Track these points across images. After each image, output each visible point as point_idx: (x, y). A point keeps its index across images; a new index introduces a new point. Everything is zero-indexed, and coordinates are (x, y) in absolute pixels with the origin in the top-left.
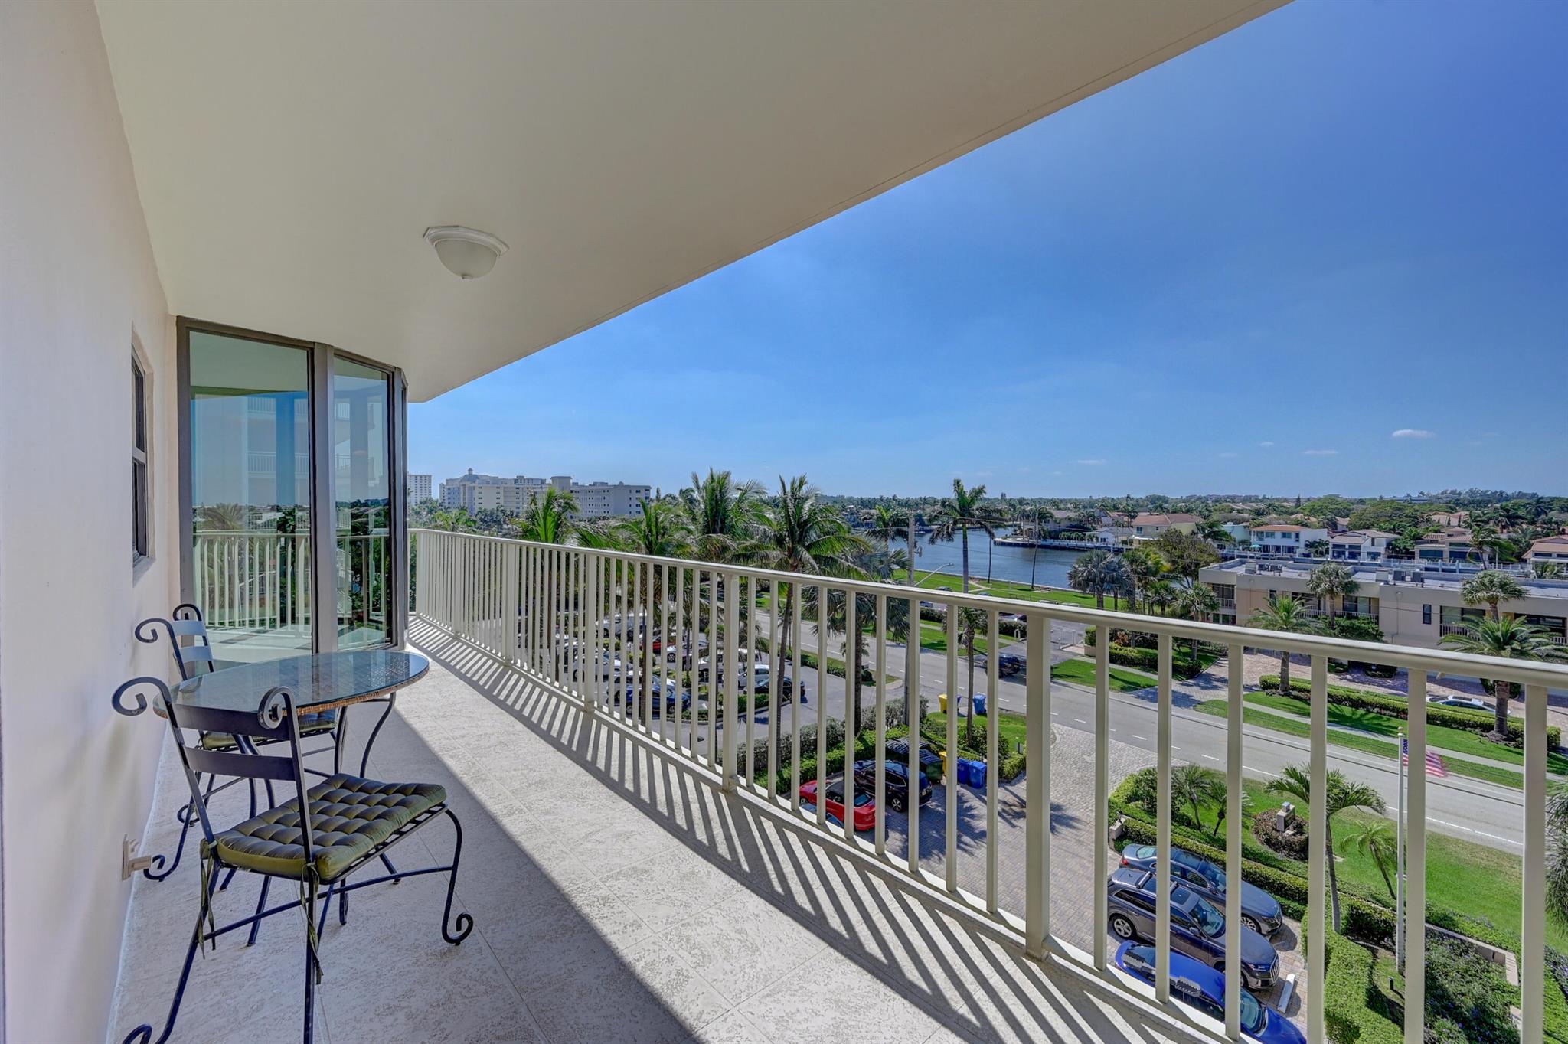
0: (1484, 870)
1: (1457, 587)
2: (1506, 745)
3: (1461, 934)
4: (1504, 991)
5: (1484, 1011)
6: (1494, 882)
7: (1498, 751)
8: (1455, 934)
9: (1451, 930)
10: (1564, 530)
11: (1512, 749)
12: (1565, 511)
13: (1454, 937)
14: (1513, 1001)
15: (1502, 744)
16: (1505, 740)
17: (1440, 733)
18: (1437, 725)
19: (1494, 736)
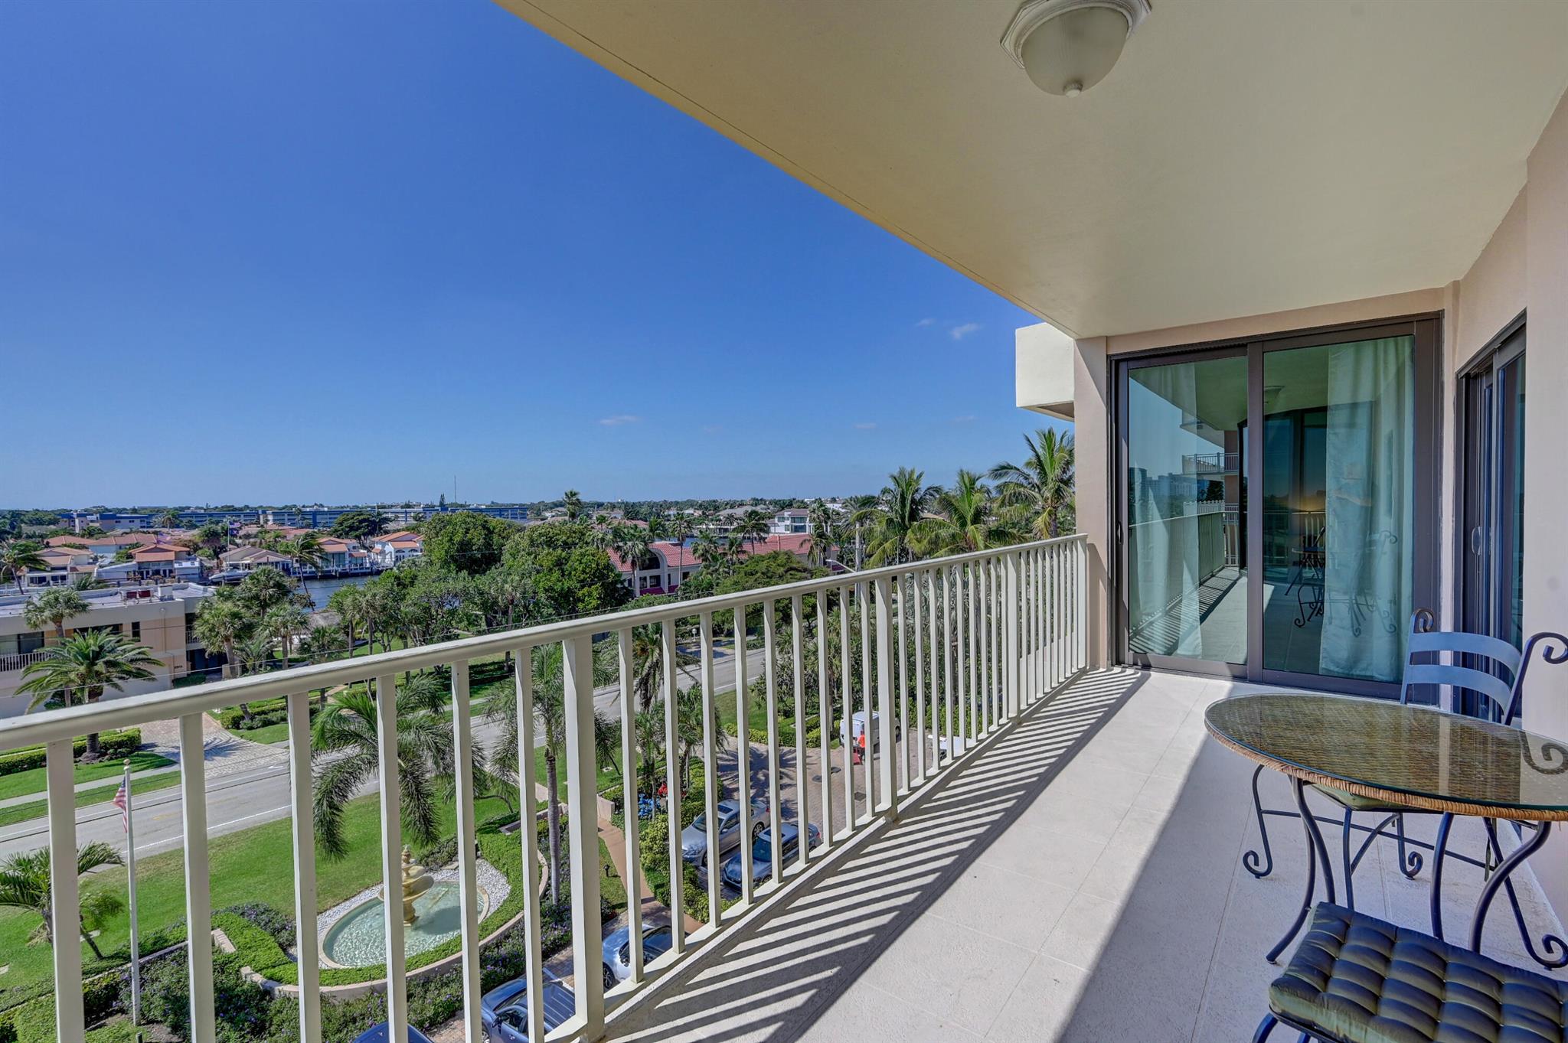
0: (149, 882)
1: (20, 609)
2: (101, 761)
3: (175, 944)
4: (231, 962)
5: (225, 990)
6: (163, 886)
7: (96, 770)
8: (171, 948)
9: (166, 948)
10: (48, 543)
11: (108, 763)
12: (33, 524)
13: (172, 952)
14: (241, 964)
15: (96, 763)
16: (99, 757)
17: (33, 776)
18: (25, 769)
19: (88, 757)
